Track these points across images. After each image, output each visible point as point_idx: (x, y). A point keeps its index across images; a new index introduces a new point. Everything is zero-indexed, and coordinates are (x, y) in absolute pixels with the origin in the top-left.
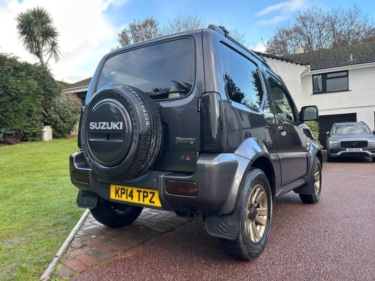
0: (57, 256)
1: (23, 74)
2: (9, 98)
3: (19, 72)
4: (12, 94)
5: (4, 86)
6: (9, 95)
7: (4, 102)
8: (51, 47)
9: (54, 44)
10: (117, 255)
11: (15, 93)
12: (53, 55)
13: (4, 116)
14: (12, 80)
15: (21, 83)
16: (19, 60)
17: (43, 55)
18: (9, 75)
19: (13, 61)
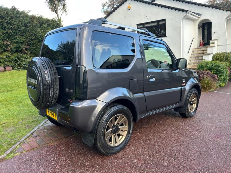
0: (20, 141)
1: (45, 26)
2: (37, 40)
3: (43, 25)
4: (39, 38)
5: (34, 34)
6: (38, 39)
7: (36, 43)
8: (63, 7)
9: (64, 5)
10: (50, 143)
11: (41, 38)
12: (64, 12)
13: (36, 51)
14: (39, 30)
15: (44, 31)
16: (43, 17)
17: (58, 12)
18: (37, 27)
19: (40, 18)
